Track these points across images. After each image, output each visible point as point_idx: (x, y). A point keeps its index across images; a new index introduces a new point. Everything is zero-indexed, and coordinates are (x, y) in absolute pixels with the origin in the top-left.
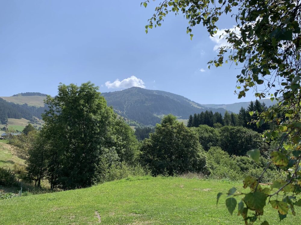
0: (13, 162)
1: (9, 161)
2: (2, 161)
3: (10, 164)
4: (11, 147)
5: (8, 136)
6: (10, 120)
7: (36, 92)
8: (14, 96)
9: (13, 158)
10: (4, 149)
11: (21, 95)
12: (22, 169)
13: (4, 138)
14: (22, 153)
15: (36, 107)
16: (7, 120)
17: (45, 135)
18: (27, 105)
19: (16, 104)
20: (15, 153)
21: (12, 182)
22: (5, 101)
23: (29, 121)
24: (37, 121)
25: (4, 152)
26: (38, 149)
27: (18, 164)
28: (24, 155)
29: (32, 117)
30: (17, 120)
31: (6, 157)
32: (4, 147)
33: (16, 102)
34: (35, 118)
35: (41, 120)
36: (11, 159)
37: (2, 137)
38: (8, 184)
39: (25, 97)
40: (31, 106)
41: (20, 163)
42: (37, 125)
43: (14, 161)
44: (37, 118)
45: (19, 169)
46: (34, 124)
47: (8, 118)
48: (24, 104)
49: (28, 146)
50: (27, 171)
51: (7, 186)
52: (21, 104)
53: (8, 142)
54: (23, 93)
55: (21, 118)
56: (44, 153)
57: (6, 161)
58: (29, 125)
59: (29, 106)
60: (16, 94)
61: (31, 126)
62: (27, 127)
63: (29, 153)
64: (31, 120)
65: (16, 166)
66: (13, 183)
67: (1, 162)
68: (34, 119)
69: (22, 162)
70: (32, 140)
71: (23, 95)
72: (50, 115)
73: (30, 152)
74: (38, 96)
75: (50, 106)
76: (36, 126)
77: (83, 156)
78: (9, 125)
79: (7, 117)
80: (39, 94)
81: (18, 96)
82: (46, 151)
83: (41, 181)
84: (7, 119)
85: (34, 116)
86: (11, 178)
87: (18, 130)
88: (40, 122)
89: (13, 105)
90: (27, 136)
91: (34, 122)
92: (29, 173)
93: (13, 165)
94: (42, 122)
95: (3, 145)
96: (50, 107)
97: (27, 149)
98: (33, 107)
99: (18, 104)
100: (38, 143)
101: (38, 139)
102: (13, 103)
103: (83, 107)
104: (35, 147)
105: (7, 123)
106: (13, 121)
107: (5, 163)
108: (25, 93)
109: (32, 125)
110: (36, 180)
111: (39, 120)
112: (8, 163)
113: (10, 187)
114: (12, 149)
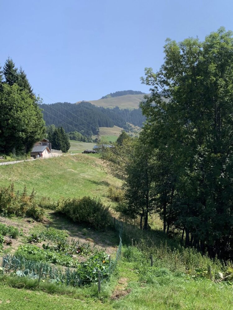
0: (107, 183)
1: (103, 182)
2: (95, 182)
3: (104, 187)
4: (103, 162)
5: (100, 149)
6: (102, 129)
7: (127, 90)
8: (103, 98)
9: (108, 178)
10: (96, 165)
11: (110, 96)
12: (120, 194)
13: (97, 152)
14: (118, 171)
15: (129, 110)
16: (99, 130)
17: (148, 140)
18: (118, 108)
19: (106, 108)
20: (110, 171)
21: (106, 223)
22: (94, 105)
23: (123, 129)
24: (132, 128)
25: (97, 169)
26: (138, 164)
27: (114, 187)
28: (121, 173)
29: (125, 124)
30: (109, 128)
31: (99, 176)
32: (97, 162)
33: (105, 106)
34: (129, 125)
35: (136, 127)
36: (105, 179)
37: (94, 150)
38: (99, 226)
39: (115, 98)
40: (123, 110)
41: (117, 185)
42: (133, 133)
43: (109, 182)
44: (132, 125)
45: (116, 194)
46: (129, 132)
47: (100, 127)
48: (115, 107)
49: (125, 160)
50: (127, 199)
51: (97, 230)
52: (112, 107)
53: (101, 156)
54: (112, 93)
55: (113, 126)
56: (149, 172)
57: (99, 182)
58: (123, 133)
59: (120, 109)
60: (104, 96)
61: (125, 135)
62: (121, 136)
63: (126, 170)
64: (125, 128)
65: (111, 189)
66: (106, 225)
67: (93, 184)
68: (128, 127)
69: (119, 183)
70: (128, 152)
71: (113, 95)
72: (153, 104)
73: (128, 170)
74: (130, 95)
75: (153, 87)
76: (132, 135)
77: (222, 177)
78: (102, 135)
79: (98, 126)
80: (131, 92)
81: (107, 98)
82: (152, 168)
83: (149, 217)
84: (98, 128)
85: (127, 122)
86: (104, 215)
87: (111, 141)
88: (136, 130)
89: (103, 110)
90: (122, 146)
91: (128, 129)
92: (129, 203)
93: (108, 188)
94: (138, 130)
95: (95, 160)
96: (153, 90)
97: (124, 165)
98: (125, 110)
99: (108, 109)
100: (138, 154)
101: (138, 148)
102: (102, 107)
103: (215, 79)
104: (135, 162)
105: (99, 133)
106: (105, 130)
107: (98, 184)
108: (115, 92)
109: (128, 134)
110: (142, 215)
111: (135, 127)
112: (101, 185)
113: (103, 231)
114: (105, 165)
